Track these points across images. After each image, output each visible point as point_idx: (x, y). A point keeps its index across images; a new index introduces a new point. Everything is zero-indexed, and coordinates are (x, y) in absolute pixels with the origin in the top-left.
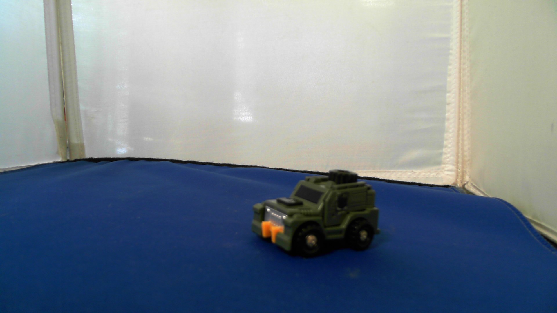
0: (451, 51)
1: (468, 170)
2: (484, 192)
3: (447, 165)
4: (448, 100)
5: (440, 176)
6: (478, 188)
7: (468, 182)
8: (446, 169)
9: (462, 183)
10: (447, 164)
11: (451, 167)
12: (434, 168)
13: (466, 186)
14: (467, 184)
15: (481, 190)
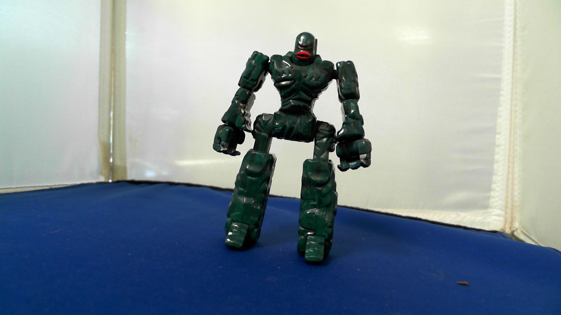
0: (502, 92)
1: (517, 215)
2: (535, 240)
3: (495, 210)
4: (497, 142)
5: (487, 221)
6: (529, 235)
7: (517, 229)
8: (494, 213)
9: (510, 229)
10: (495, 208)
11: (499, 212)
12: (481, 211)
13: (515, 233)
14: (517, 230)
15: (532, 237)
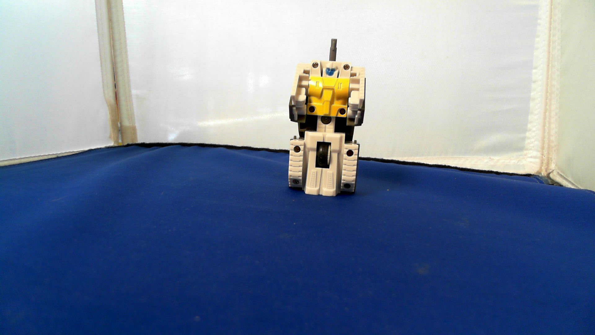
1: (554, 156)
2: (572, 182)
3: (531, 151)
4: (534, 77)
5: (522, 164)
6: (566, 177)
7: (554, 170)
8: (529, 155)
9: (546, 171)
11: (535, 153)
12: (515, 154)
14: (553, 173)
15: (569, 179)
